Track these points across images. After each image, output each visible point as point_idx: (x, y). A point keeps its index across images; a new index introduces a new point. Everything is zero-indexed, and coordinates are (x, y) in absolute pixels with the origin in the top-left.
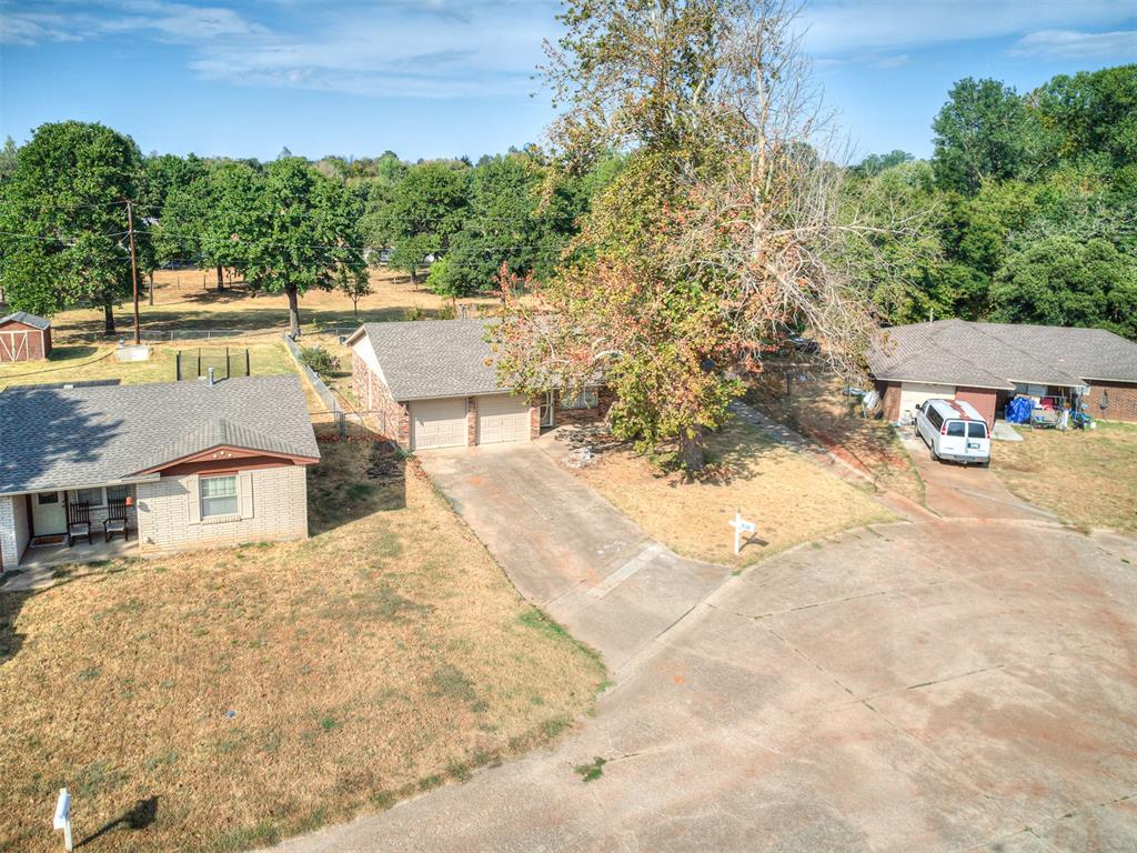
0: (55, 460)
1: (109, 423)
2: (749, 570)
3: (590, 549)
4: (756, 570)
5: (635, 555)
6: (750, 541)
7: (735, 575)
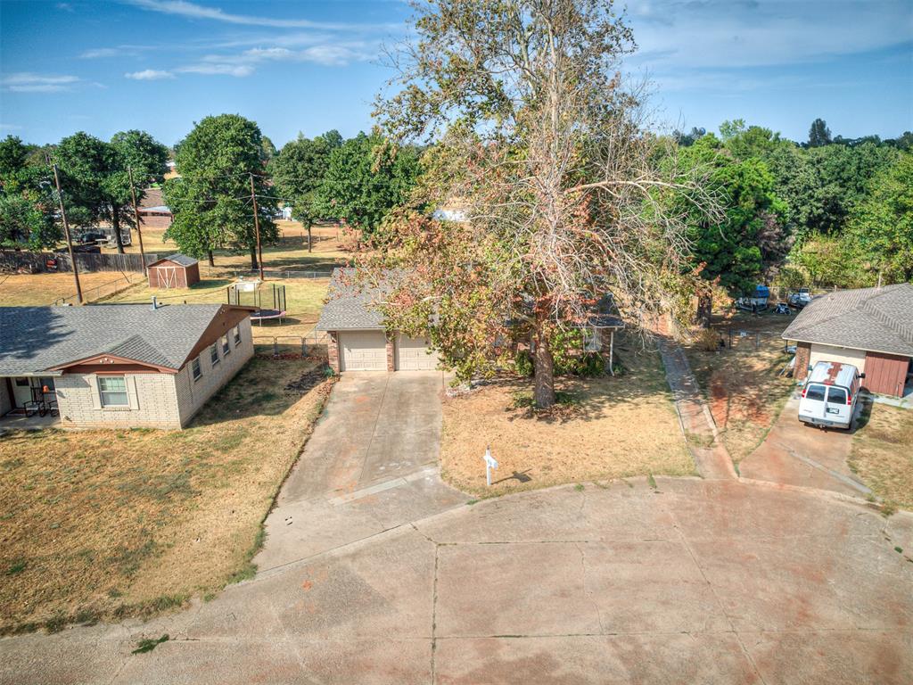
0: (6, 356)
1: (64, 332)
2: (488, 501)
3: (377, 465)
4: (495, 502)
5: (407, 475)
6: (516, 475)
7: (469, 504)
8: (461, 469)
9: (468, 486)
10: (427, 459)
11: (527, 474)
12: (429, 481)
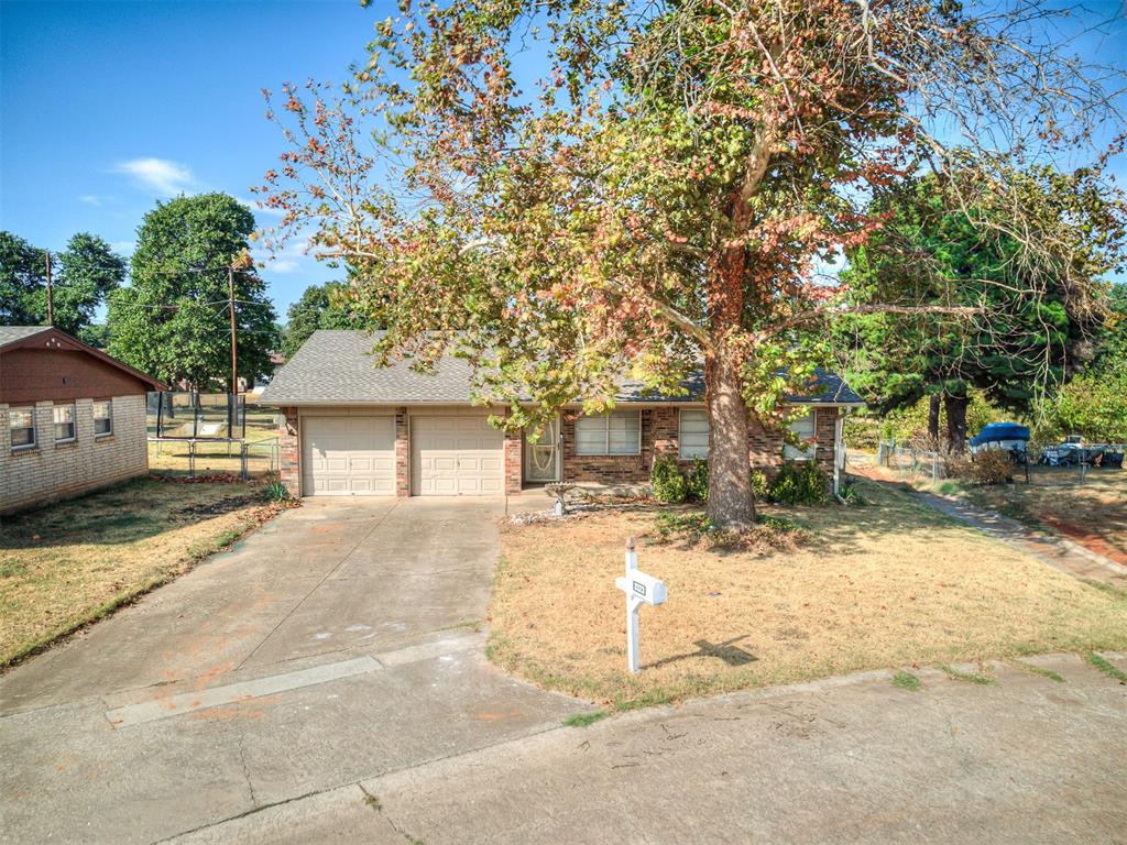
2: (637, 716)
3: (310, 629)
4: (658, 720)
5: (389, 650)
6: (706, 650)
7: (572, 723)
8: (547, 635)
9: (567, 675)
10: (452, 619)
11: (740, 645)
12: (450, 664)
